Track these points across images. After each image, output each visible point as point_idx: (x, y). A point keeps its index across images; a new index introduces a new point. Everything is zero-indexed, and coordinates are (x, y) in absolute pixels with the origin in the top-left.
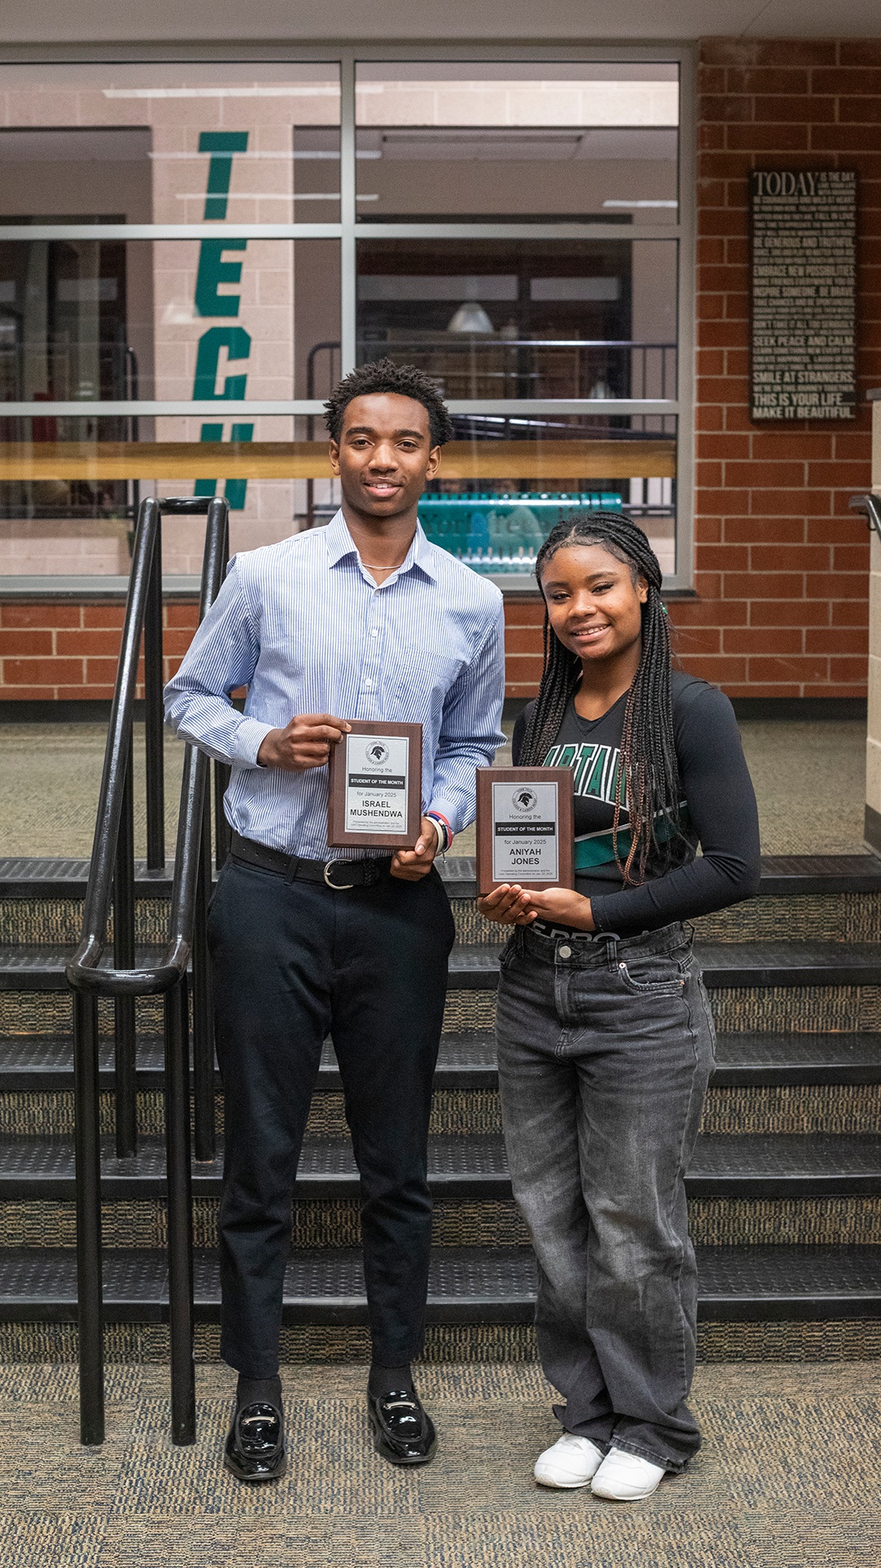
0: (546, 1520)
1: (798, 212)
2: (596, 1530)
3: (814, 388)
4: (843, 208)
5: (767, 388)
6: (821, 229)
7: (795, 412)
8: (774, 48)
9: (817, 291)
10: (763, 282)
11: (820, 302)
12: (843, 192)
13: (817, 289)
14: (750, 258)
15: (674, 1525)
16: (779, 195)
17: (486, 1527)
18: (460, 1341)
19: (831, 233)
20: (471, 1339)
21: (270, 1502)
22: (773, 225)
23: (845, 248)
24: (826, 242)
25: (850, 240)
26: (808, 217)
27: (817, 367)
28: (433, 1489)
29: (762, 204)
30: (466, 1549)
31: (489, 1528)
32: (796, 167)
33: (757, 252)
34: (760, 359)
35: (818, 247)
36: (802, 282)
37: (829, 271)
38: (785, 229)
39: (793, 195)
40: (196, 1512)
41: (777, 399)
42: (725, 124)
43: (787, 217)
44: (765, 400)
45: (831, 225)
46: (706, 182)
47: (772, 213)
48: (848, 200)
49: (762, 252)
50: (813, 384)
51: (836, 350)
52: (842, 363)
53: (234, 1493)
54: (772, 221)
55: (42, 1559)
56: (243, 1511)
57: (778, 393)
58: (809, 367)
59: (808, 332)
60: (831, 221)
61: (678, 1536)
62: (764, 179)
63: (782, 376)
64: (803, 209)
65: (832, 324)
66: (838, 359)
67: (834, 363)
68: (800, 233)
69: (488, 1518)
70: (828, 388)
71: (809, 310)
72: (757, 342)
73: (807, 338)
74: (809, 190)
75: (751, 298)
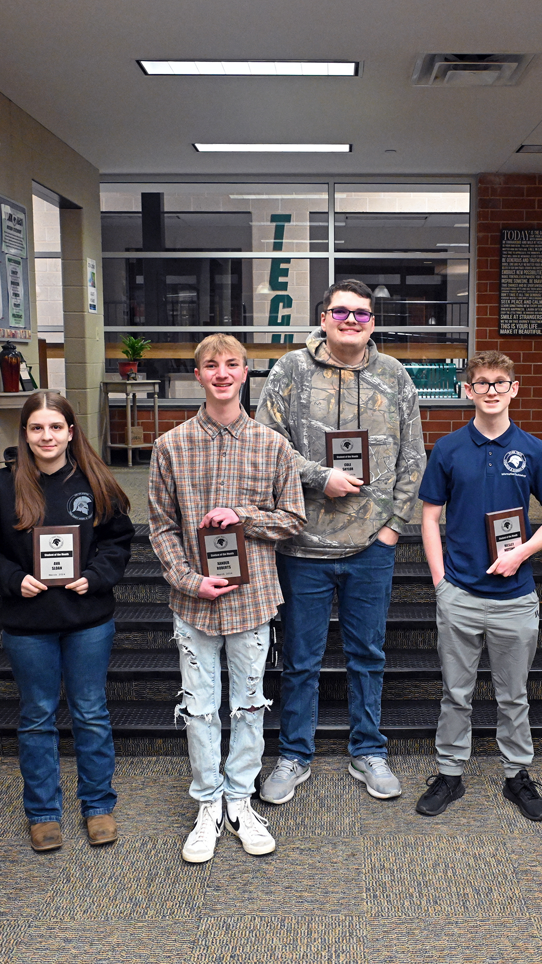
1: (521, 247)
2: (442, 845)
3: (526, 321)
4: (540, 246)
5: (506, 321)
6: (531, 255)
7: (518, 331)
8: (511, 178)
9: (528, 281)
10: (505, 277)
11: (529, 285)
12: (540, 239)
13: (528, 280)
14: (500, 267)
15: (476, 842)
16: (513, 240)
19: (535, 256)
21: (293, 829)
22: (510, 253)
23: (540, 263)
24: (532, 260)
26: (525, 249)
27: (527, 313)
28: (367, 822)
29: (506, 244)
30: (382, 855)
31: (392, 843)
32: (521, 228)
33: (503, 264)
34: (504, 309)
35: (529, 262)
36: (522, 277)
37: (533, 272)
38: (515, 254)
39: (519, 240)
41: (510, 326)
42: (490, 210)
43: (516, 249)
44: (505, 326)
45: (535, 253)
46: (481, 234)
47: (510, 247)
49: (505, 264)
50: (525, 320)
51: (536, 306)
52: (538, 311)
53: (276, 824)
54: (510, 251)
56: (281, 834)
57: (511, 324)
58: (524, 313)
59: (524, 298)
60: (535, 251)
62: (507, 233)
63: (513, 316)
64: (523, 246)
65: (534, 295)
66: (536, 309)
67: (534, 311)
68: (522, 256)
69: (392, 838)
70: (532, 322)
71: (524, 289)
72: (503, 302)
73: (524, 300)
74: (526, 239)
75: (500, 283)
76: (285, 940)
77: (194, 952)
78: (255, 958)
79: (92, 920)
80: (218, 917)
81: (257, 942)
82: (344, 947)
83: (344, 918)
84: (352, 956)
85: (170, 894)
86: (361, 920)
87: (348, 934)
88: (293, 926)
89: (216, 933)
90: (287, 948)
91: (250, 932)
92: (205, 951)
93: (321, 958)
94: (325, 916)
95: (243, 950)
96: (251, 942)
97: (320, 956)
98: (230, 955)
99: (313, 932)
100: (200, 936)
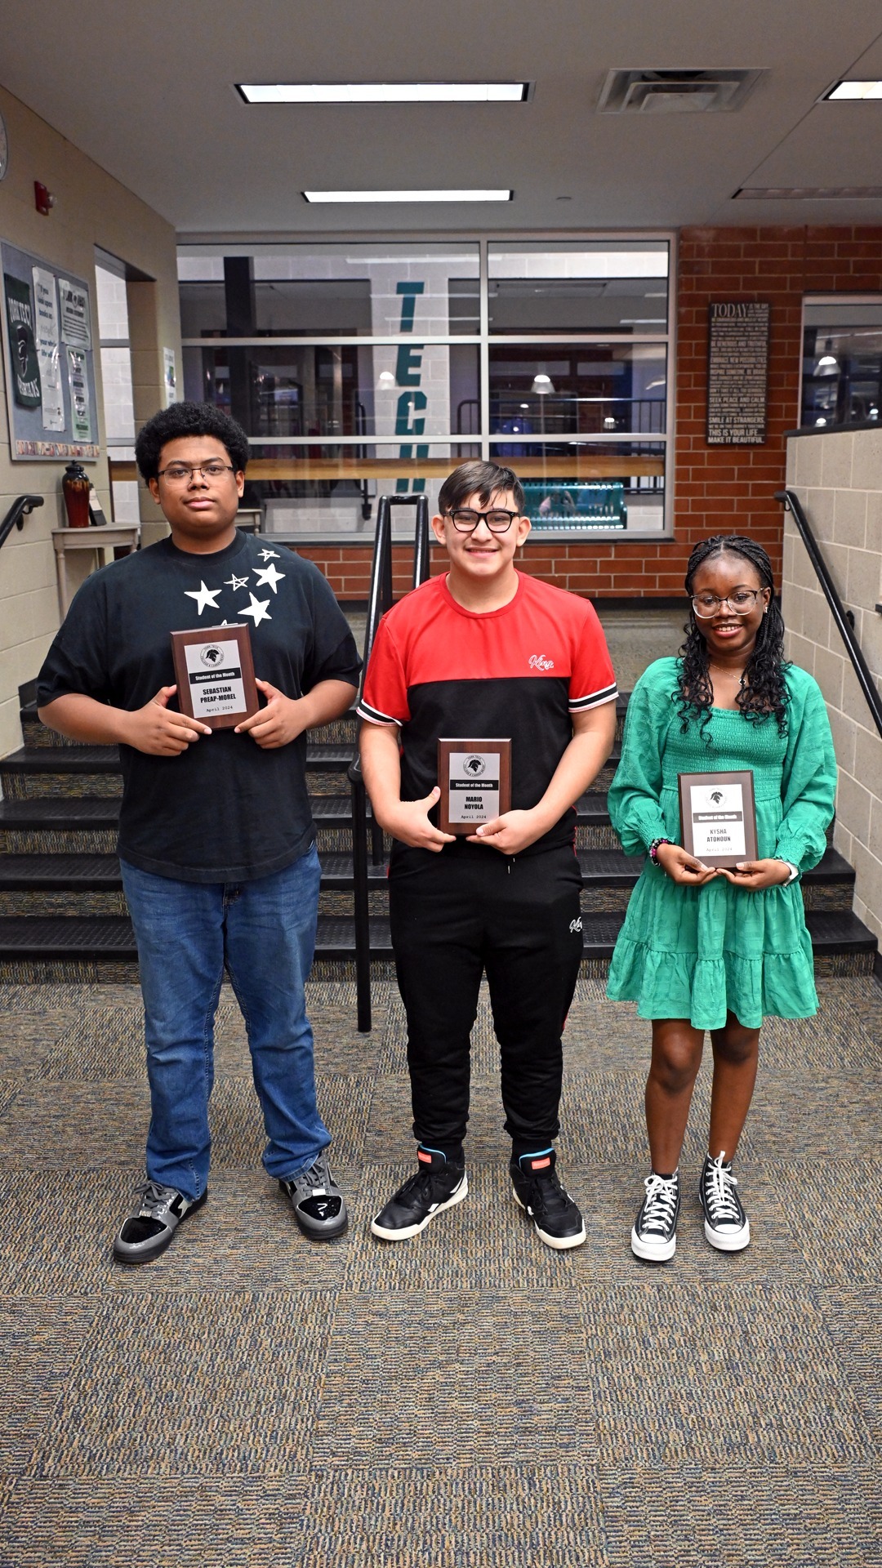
1: (736, 326)
3: (742, 426)
4: (762, 324)
5: (716, 426)
6: (749, 336)
7: (732, 439)
8: (725, 232)
9: (746, 371)
10: (715, 366)
11: (747, 377)
12: (762, 315)
13: (746, 370)
14: (708, 353)
16: (726, 317)
19: (754, 338)
22: (722, 334)
23: (762, 347)
24: (751, 343)
25: (765, 343)
27: (744, 414)
29: (716, 322)
32: (736, 301)
33: (713, 350)
34: (713, 410)
35: (747, 347)
36: (737, 366)
37: (752, 360)
38: (729, 336)
39: (734, 317)
41: (722, 432)
42: (693, 276)
43: (729, 329)
44: (715, 433)
45: (755, 334)
46: (683, 310)
47: (721, 327)
48: (764, 320)
49: (715, 349)
50: (742, 424)
51: (755, 405)
52: (758, 412)
54: (721, 331)
57: (722, 429)
58: (740, 414)
59: (740, 395)
60: (755, 331)
62: (717, 308)
63: (725, 420)
64: (739, 324)
65: (753, 390)
66: (756, 410)
67: (753, 412)
68: (737, 339)
70: (750, 426)
71: (740, 382)
72: (712, 400)
73: (739, 398)
74: (742, 314)
75: (708, 375)
77: (357, 1202)
80: (383, 1165)
89: (383, 1180)
92: (371, 1201)
99: (499, 1179)
100: (362, 1184)
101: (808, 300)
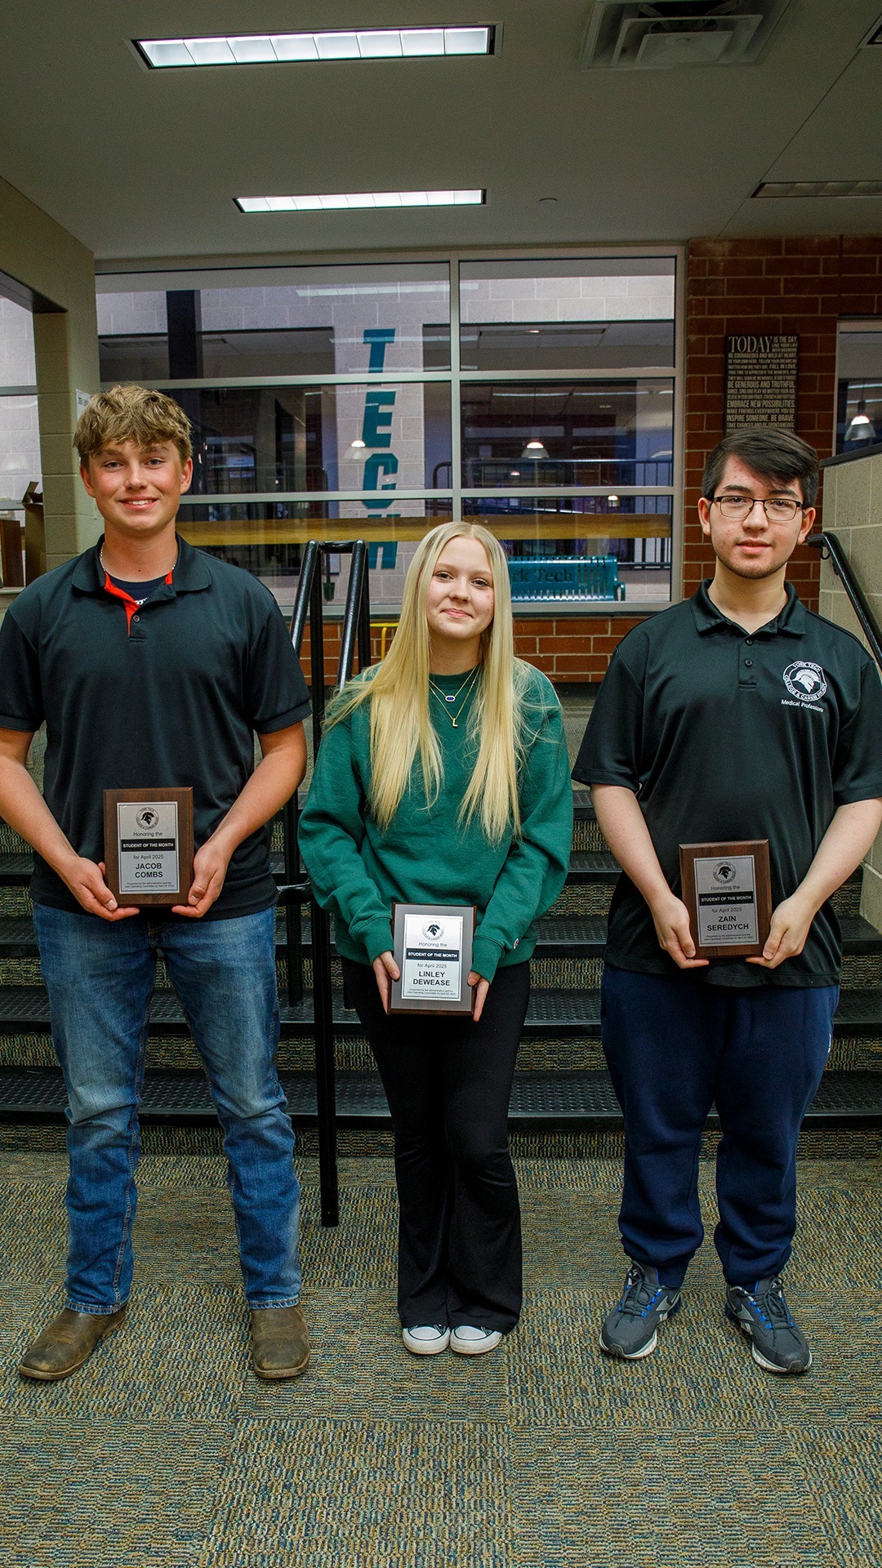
0: (596, 1297)
1: (758, 363)
4: (789, 361)
6: (773, 375)
8: (742, 245)
9: (769, 418)
10: (733, 411)
12: (789, 350)
13: (770, 415)
14: (724, 396)
15: (692, 1303)
16: (746, 352)
17: (551, 1303)
18: (531, 1143)
19: (780, 378)
20: (539, 1142)
21: (390, 1277)
22: (741, 372)
23: (788, 388)
24: (776, 384)
25: (793, 382)
26: (765, 367)
29: (734, 358)
30: (536, 1322)
31: (553, 1303)
32: (758, 334)
33: (730, 391)
35: (771, 388)
36: (759, 411)
37: (777, 404)
38: (749, 375)
39: (754, 352)
40: (336, 1285)
42: (707, 298)
43: (750, 367)
45: (780, 372)
46: (693, 337)
47: (740, 364)
48: (792, 355)
49: (733, 391)
53: (364, 1269)
54: (741, 370)
55: (219, 1327)
56: (370, 1286)
60: (780, 369)
61: (696, 1313)
62: (736, 341)
64: (761, 361)
68: (759, 378)
74: (765, 349)
75: (724, 420)
76: (374, 1459)
77: (224, 1477)
78: (323, 1491)
79: (64, 1416)
80: (264, 1420)
81: (327, 1464)
82: (472, 1477)
83: (472, 1426)
84: (485, 1491)
85: (189, 1378)
86: (500, 1430)
87: (478, 1455)
88: (387, 1438)
89: (262, 1446)
90: (378, 1476)
91: (316, 1447)
92: (242, 1476)
93: (433, 1494)
94: (441, 1423)
95: (304, 1475)
96: (318, 1463)
97: (431, 1490)
98: (282, 1483)
99: (421, 1449)
100: (235, 1450)
101: (843, 326)
